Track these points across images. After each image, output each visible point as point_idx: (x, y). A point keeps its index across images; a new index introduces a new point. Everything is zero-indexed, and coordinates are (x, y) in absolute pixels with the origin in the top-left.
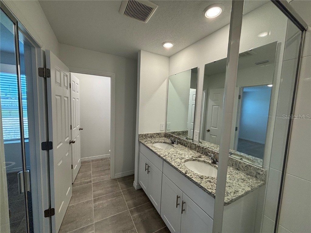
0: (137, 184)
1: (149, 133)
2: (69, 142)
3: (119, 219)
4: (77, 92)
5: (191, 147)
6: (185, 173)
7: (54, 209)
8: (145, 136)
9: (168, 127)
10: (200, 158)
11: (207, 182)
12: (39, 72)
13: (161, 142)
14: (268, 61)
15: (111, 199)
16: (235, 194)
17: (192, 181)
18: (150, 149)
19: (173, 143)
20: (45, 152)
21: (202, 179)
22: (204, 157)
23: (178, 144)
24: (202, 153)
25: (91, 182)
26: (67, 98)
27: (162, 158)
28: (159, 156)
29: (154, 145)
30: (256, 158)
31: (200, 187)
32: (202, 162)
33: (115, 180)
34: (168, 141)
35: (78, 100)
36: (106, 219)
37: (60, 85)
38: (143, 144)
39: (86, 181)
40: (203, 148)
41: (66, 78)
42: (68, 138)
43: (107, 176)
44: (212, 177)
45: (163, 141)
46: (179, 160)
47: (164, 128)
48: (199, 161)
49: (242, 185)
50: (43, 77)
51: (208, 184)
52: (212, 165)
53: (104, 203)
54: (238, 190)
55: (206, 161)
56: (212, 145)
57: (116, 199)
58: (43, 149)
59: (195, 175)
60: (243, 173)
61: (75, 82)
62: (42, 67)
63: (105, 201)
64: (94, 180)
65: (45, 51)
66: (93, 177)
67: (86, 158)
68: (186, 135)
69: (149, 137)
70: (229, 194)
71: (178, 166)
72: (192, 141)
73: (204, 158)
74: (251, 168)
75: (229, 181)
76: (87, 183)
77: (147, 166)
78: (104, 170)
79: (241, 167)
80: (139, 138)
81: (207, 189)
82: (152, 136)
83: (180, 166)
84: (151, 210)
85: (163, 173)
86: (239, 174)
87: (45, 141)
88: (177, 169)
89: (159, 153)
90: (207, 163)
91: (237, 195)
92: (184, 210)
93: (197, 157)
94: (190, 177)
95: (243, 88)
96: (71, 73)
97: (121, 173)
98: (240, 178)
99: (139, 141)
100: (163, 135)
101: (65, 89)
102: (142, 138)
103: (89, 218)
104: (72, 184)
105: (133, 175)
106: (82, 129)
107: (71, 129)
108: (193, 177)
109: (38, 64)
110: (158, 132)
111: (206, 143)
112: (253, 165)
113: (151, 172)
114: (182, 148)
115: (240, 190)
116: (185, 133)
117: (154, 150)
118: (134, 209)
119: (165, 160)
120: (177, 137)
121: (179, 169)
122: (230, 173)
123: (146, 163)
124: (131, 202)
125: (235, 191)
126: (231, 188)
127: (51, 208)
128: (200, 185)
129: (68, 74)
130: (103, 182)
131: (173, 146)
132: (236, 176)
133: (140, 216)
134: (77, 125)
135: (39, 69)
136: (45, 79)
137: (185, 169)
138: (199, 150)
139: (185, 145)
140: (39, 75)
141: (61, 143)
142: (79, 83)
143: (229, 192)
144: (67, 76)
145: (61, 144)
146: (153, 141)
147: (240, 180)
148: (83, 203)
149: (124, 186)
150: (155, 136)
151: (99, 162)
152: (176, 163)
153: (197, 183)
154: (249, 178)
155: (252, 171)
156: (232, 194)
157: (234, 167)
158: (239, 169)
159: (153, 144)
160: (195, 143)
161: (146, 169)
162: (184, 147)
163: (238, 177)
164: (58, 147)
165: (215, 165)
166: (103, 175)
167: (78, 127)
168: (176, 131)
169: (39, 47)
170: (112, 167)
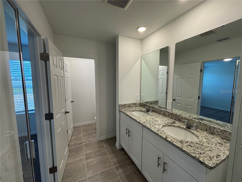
0: (119, 145)
1: (127, 103)
2: (65, 112)
3: (107, 174)
4: (69, 72)
5: (165, 114)
6: (165, 138)
7: (56, 167)
8: (124, 106)
9: (142, 98)
10: (174, 123)
11: (188, 146)
12: (41, 56)
13: (138, 111)
14: (228, 38)
15: (99, 157)
16: (218, 158)
17: (173, 145)
18: (130, 117)
19: (148, 111)
20: (48, 121)
21: (182, 143)
22: (177, 122)
23: (152, 112)
24: (176, 119)
25: (82, 143)
26: (62, 77)
27: (142, 124)
28: (139, 123)
29: (133, 113)
30: (225, 123)
31: (182, 151)
32: (177, 128)
33: (101, 141)
34: (144, 109)
35: (69, 79)
36: (97, 174)
37: (57, 67)
38: (123, 112)
39: (78, 142)
40: (176, 115)
41: (60, 61)
42: (64, 109)
43: (94, 138)
44: (191, 142)
45: (139, 110)
46: (157, 127)
47: (139, 99)
48: (174, 126)
49: (222, 148)
50: (44, 60)
51: (189, 148)
52: (187, 129)
53: (94, 160)
54: (219, 154)
55: (181, 126)
56: (181, 112)
57: (103, 157)
58: (46, 119)
59: (175, 139)
60: (219, 138)
61: (66, 65)
62: (43, 52)
63: (95, 159)
64: (84, 142)
65: (44, 39)
66: (84, 139)
67: (77, 124)
68: (157, 104)
69: (127, 107)
70: (212, 159)
71: (158, 131)
72: (165, 109)
73: (177, 124)
74: (227, 133)
75: (208, 145)
76: (79, 144)
77: (128, 130)
78: (92, 134)
79: (216, 132)
80: (119, 108)
81: (190, 153)
82: (129, 106)
83: (160, 131)
84: (132, 167)
85: (143, 137)
86: (214, 138)
87: (48, 112)
88: (157, 134)
89: (138, 120)
90: (182, 128)
91: (220, 159)
92: (166, 170)
93: (171, 123)
94: (172, 141)
95: (204, 62)
96: (64, 57)
97: (105, 136)
98: (216, 142)
99: (119, 110)
100: (138, 105)
101: (60, 70)
102: (121, 108)
103: (83, 173)
104: (68, 145)
105: (115, 138)
106: (73, 102)
107: (66, 102)
108: (173, 142)
109: (40, 50)
110: (134, 102)
111: (176, 111)
112: (228, 131)
113: (131, 136)
114: (157, 115)
115: (222, 154)
116: (156, 102)
117: (133, 118)
118: (118, 166)
119: (145, 127)
120: (151, 106)
121: (159, 134)
122: (206, 137)
123: (127, 128)
124: (115, 160)
125: (217, 155)
126: (212, 152)
127: (55, 166)
128: (182, 149)
129: (62, 58)
130: (92, 143)
131: (148, 113)
132: (212, 140)
133: (124, 172)
134: (69, 99)
135: (40, 54)
136: (46, 62)
137: (165, 134)
138: (172, 117)
139: (159, 112)
140: (40, 59)
141: (59, 113)
142: (69, 66)
143: (212, 157)
144: (61, 59)
145: (59, 115)
146: (131, 110)
147: (218, 144)
148: (78, 160)
149: (108, 146)
150: (132, 106)
151: (87, 127)
152: (155, 129)
153: (179, 147)
154: (225, 142)
155: (228, 135)
156: (215, 158)
157: (208, 131)
158: (213, 133)
159: (131, 112)
160: (168, 111)
161: (127, 133)
162: (158, 114)
163: (215, 142)
164: (57, 117)
165: (190, 130)
166: (91, 138)
167: (70, 100)
168: (149, 101)
169: (39, 36)
170: (98, 131)
